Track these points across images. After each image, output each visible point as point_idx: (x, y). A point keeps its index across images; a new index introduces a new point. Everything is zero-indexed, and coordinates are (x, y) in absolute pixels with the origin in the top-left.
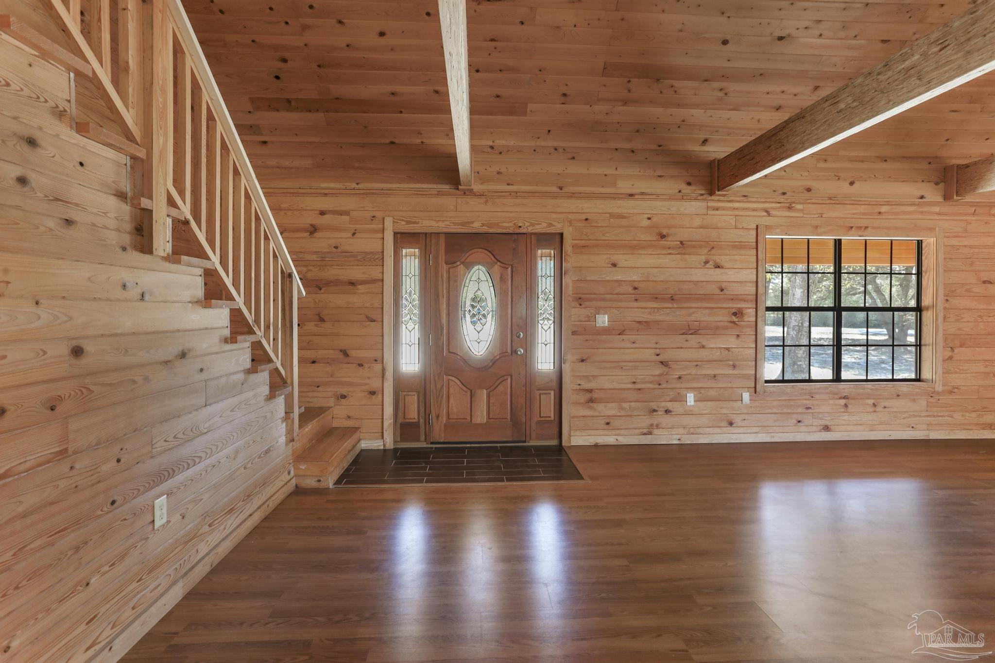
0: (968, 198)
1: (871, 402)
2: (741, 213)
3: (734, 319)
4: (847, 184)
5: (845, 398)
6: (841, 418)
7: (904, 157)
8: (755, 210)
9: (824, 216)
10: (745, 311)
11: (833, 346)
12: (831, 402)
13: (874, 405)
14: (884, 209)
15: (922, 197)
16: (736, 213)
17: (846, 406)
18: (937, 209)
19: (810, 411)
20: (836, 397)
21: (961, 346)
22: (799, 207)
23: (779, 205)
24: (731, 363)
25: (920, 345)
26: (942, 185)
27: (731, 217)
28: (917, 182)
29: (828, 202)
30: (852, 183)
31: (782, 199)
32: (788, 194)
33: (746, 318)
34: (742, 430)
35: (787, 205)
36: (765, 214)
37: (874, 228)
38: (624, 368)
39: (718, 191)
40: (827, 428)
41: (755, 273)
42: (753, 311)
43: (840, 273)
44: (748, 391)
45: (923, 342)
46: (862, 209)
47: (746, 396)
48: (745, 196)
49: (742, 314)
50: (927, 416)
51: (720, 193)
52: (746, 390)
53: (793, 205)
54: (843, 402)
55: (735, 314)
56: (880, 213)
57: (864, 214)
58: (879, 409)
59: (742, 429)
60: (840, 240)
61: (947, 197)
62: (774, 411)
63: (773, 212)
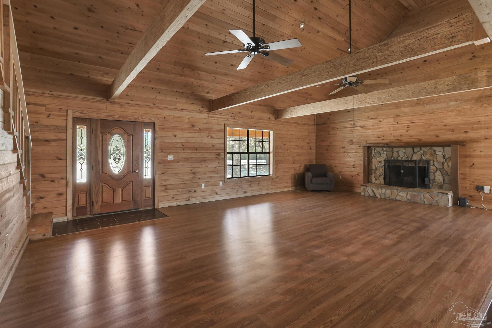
0: (280, 120)
1: (257, 183)
2: (219, 119)
3: (218, 156)
4: (250, 112)
5: (250, 182)
6: (249, 189)
7: (265, 105)
8: (224, 118)
9: (244, 122)
10: (221, 154)
11: (247, 165)
12: (247, 183)
13: (258, 183)
14: (260, 121)
15: (270, 118)
16: (218, 119)
17: (251, 184)
18: (273, 122)
19: (241, 187)
20: (248, 182)
21: (279, 164)
22: (237, 118)
23: (231, 117)
24: (216, 172)
25: (270, 164)
26: (274, 115)
27: (216, 120)
28: (268, 113)
29: (245, 117)
30: (252, 112)
31: (232, 115)
32: (234, 114)
33: (221, 156)
34: (220, 196)
35: (234, 117)
36: (227, 120)
37: (258, 127)
38: (179, 176)
39: (212, 111)
40: (245, 192)
41: (224, 140)
42: (223, 154)
43: (249, 141)
44: (222, 182)
45: (270, 163)
46: (254, 120)
47: (221, 183)
48: (221, 113)
49: (220, 155)
50: (272, 186)
51: (213, 112)
52: (221, 181)
53: (235, 118)
54: (250, 183)
55: (217, 155)
56: (259, 122)
57: (255, 122)
58: (259, 185)
59: (220, 195)
60: (249, 130)
61: (275, 119)
62: (230, 188)
63: (230, 120)
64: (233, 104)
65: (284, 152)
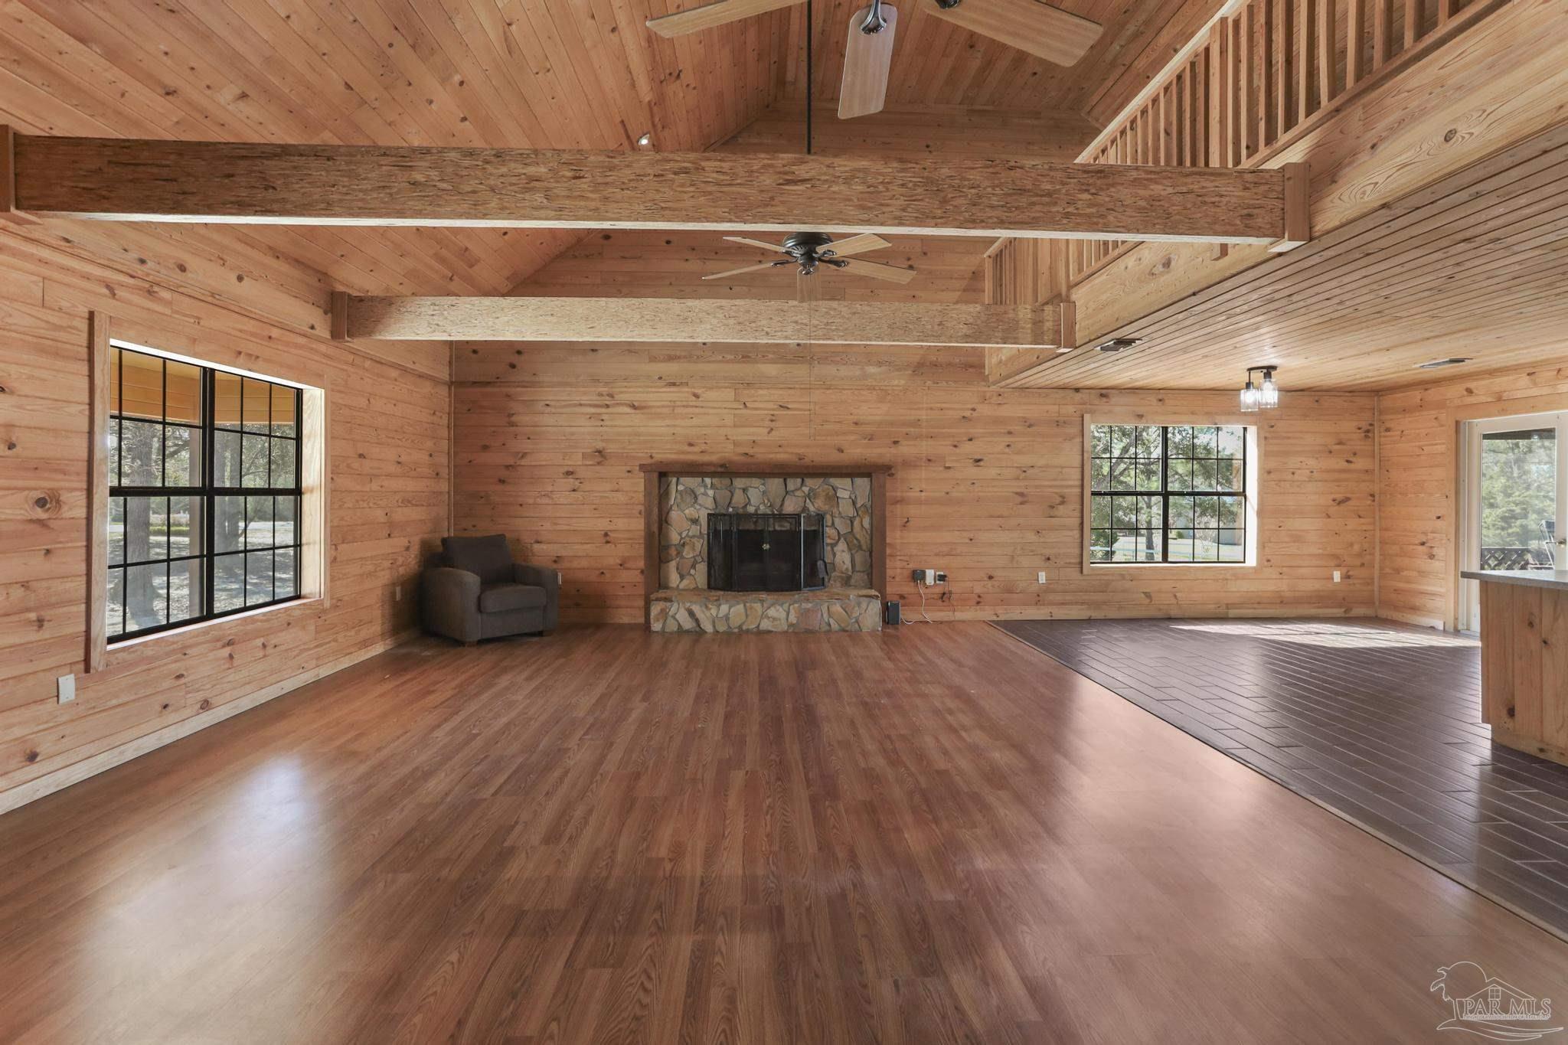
0: (358, 343)
1: (259, 642)
2: (56, 275)
3: (40, 514)
4: (233, 278)
5: (230, 643)
6: (226, 680)
7: (297, 261)
8: (86, 277)
9: (202, 323)
10: (65, 497)
11: (201, 556)
12: (211, 656)
13: (264, 646)
14: (275, 333)
15: (312, 327)
16: (45, 271)
17: (231, 657)
18: (323, 348)
19: (183, 681)
20: (219, 644)
21: (343, 543)
22: (165, 295)
23: (131, 281)
24: (33, 616)
25: (300, 545)
26: (330, 315)
27: (35, 278)
28: (308, 302)
29: (210, 299)
30: (240, 279)
31: (139, 269)
32: (150, 264)
33: (66, 513)
34: (58, 762)
35: (147, 285)
36: (105, 291)
37: (266, 360)
39: (17, 208)
40: (206, 705)
41: (87, 413)
42: (81, 498)
43: (213, 429)
44: (71, 672)
45: (304, 540)
46: (250, 326)
47: (68, 685)
48: (67, 241)
49: (58, 501)
50: (316, 647)
51: (21, 214)
52: (67, 669)
53: (156, 289)
54: (227, 651)
55: (41, 503)
56: (270, 337)
57: (253, 334)
58: (269, 650)
59: (58, 758)
60: (213, 370)
61: (336, 334)
62: (123, 699)
63: (120, 293)
64: (275, 207)
65: (358, 488)
